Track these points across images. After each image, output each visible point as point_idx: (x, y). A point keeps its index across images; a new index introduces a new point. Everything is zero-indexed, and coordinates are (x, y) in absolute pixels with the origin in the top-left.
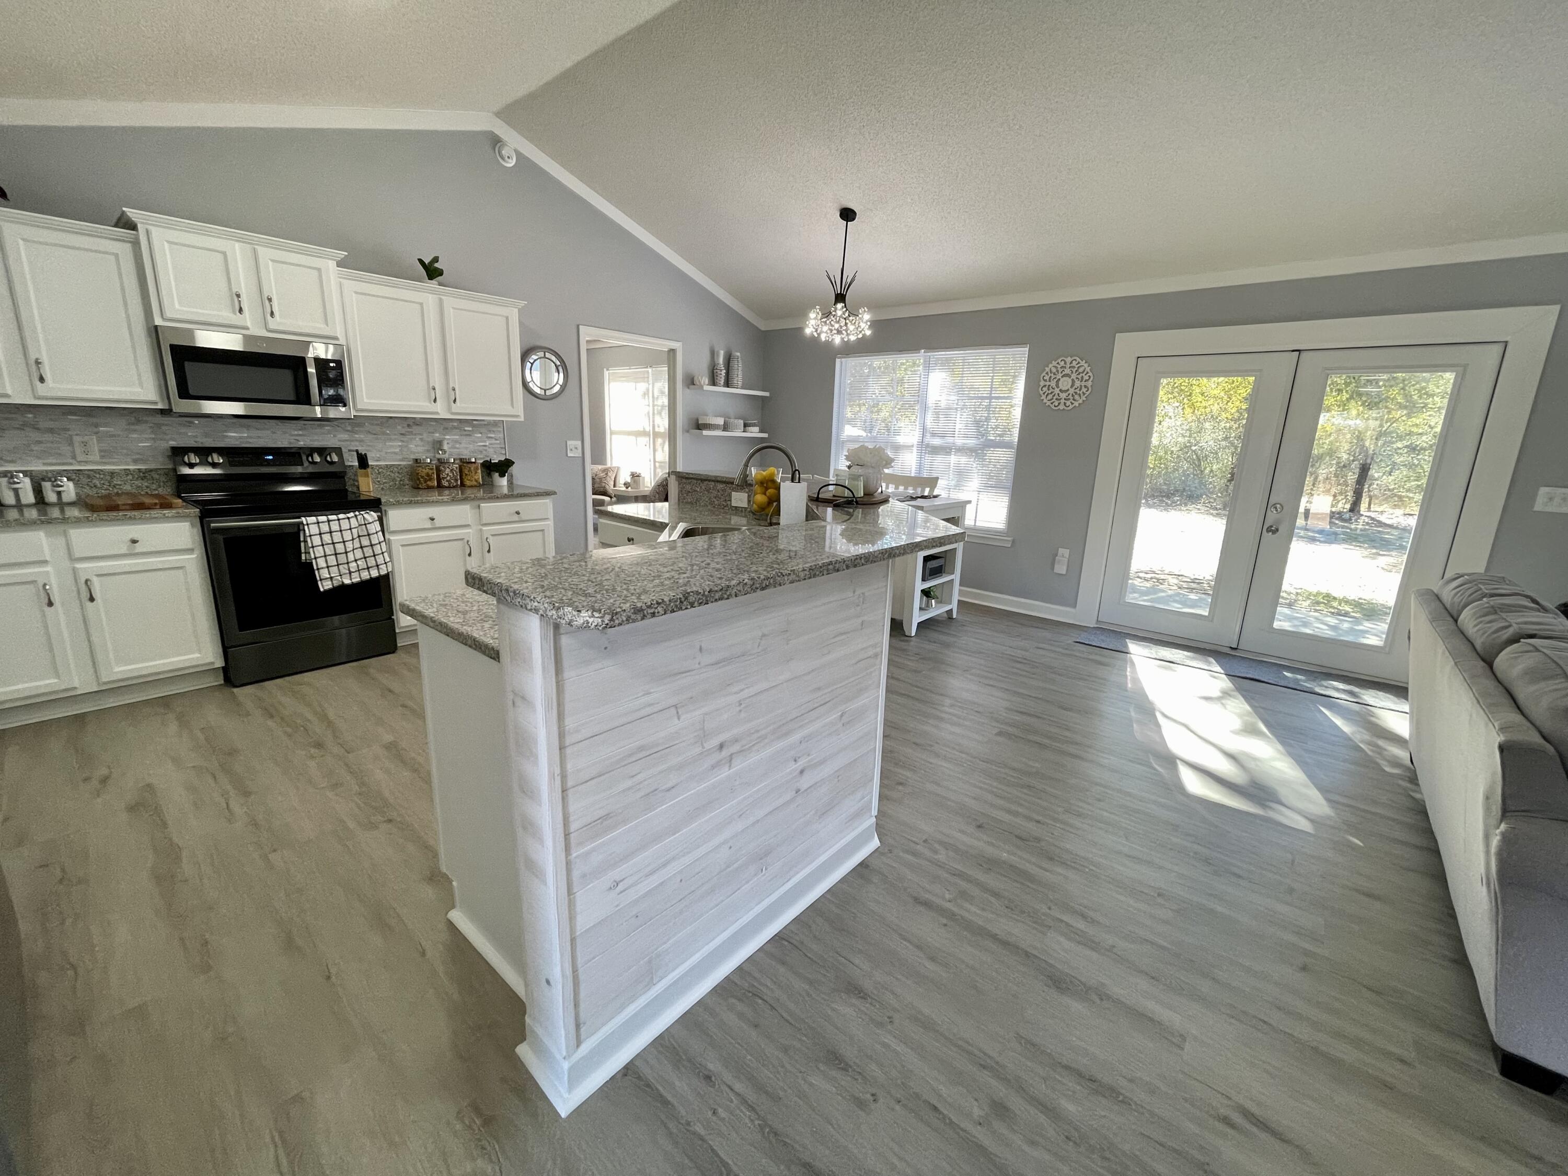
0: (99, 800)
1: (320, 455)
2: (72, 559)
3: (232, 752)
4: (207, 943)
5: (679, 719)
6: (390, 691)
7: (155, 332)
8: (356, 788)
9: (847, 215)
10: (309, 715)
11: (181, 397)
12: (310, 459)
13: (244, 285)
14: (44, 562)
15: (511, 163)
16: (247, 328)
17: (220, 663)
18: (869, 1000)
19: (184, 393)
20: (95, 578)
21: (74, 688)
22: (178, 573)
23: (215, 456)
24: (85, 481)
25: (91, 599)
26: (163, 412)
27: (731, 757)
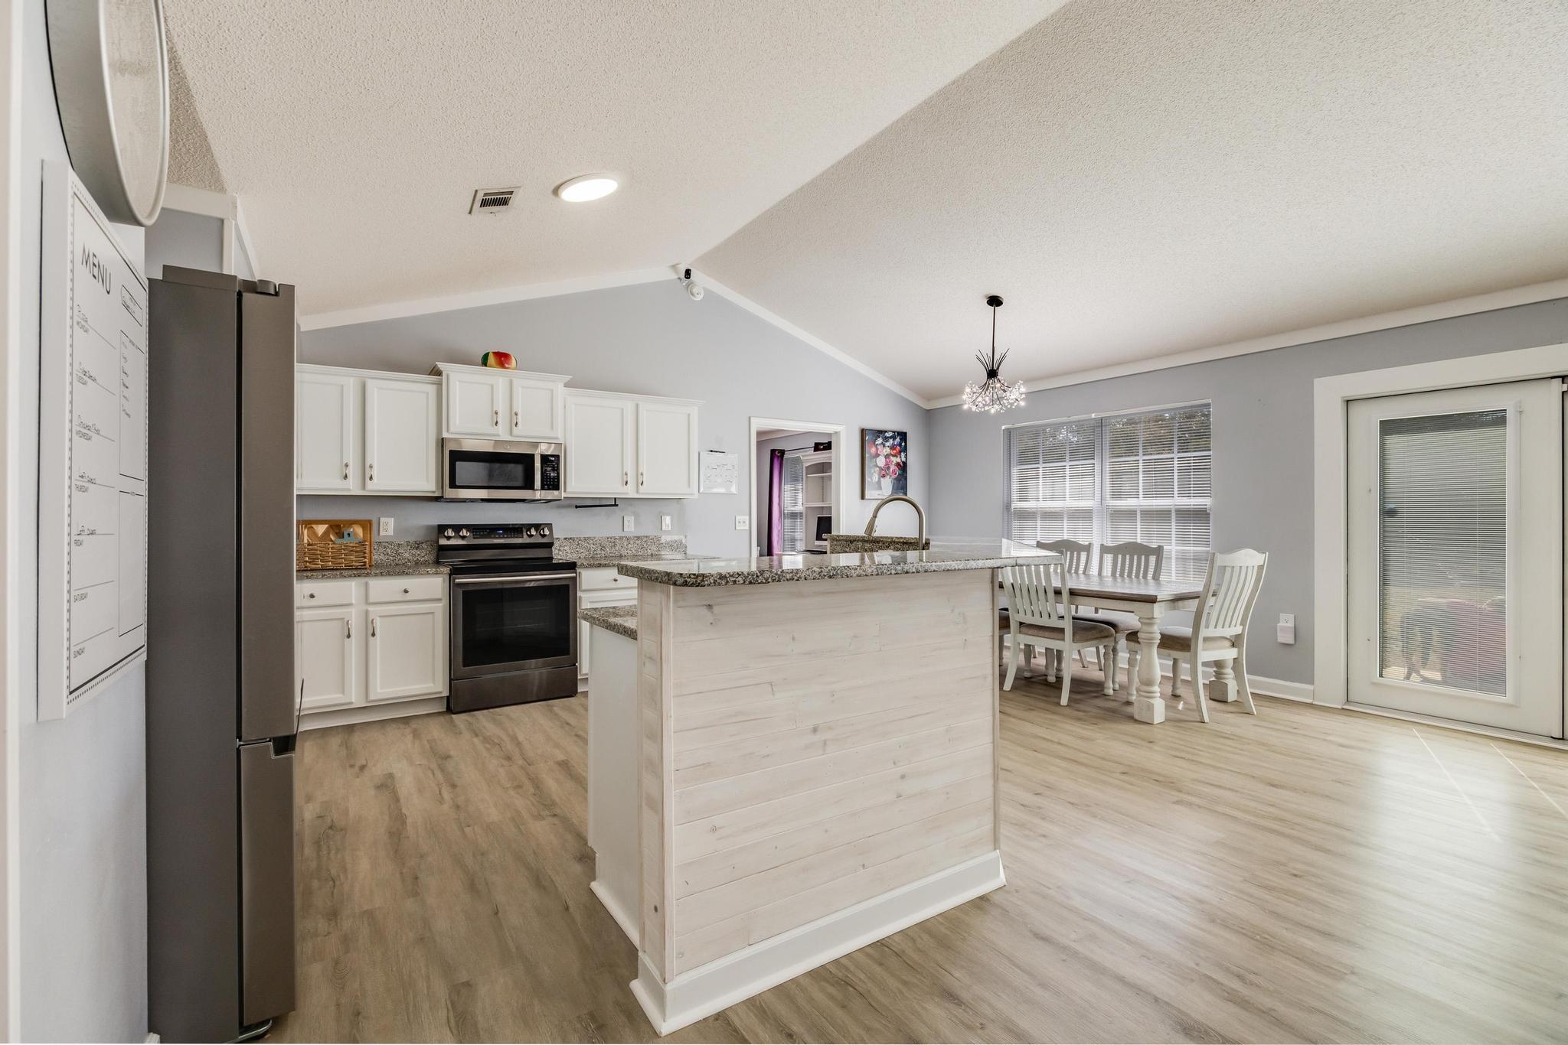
0: (358, 780)
1: (536, 530)
2: (367, 603)
3: (448, 757)
4: (417, 878)
5: (773, 694)
6: (568, 724)
8: (532, 790)
9: (995, 301)
10: (505, 737)
11: (450, 487)
12: (529, 533)
13: (501, 407)
14: (350, 605)
15: (699, 298)
16: (499, 435)
17: (446, 693)
18: (963, 1007)
19: (453, 485)
20: (378, 618)
21: (351, 703)
22: (431, 616)
23: (464, 531)
24: (382, 550)
25: (373, 635)
26: (437, 499)
27: (825, 743)
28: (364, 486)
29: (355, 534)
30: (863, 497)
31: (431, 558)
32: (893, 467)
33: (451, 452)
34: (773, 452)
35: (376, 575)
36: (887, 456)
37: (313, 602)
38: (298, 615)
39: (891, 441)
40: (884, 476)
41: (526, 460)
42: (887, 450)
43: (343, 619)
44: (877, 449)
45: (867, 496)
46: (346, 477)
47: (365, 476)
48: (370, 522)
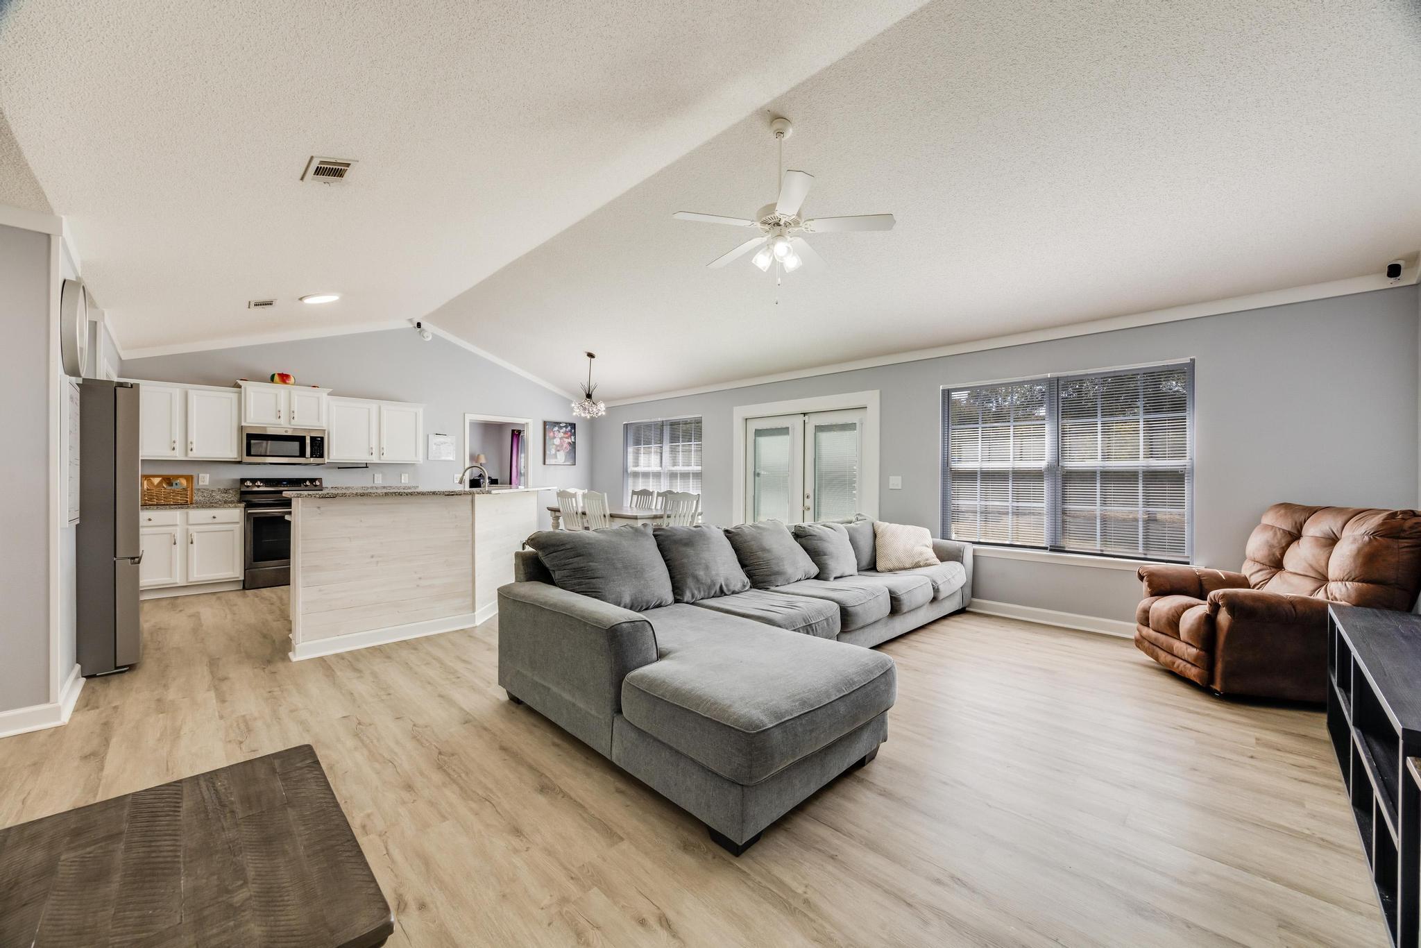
1: (310, 482)
2: (188, 524)
7: (241, 428)
9: (591, 355)
11: (247, 455)
12: (305, 484)
13: (283, 407)
14: (176, 525)
15: (429, 337)
16: (282, 424)
17: (242, 578)
19: (249, 454)
20: (195, 534)
21: (176, 583)
22: (230, 533)
23: (259, 482)
24: (200, 494)
25: (192, 543)
26: (240, 463)
27: (377, 562)
28: (186, 454)
29: (181, 484)
30: (544, 464)
31: (236, 499)
32: (565, 445)
33: (247, 434)
34: (513, 431)
35: (194, 508)
36: (561, 438)
37: (150, 523)
38: (142, 531)
39: (564, 429)
40: (558, 451)
41: (301, 440)
42: (561, 435)
43: (171, 534)
44: (554, 434)
45: (547, 462)
46: (174, 449)
47: (187, 447)
48: (192, 477)
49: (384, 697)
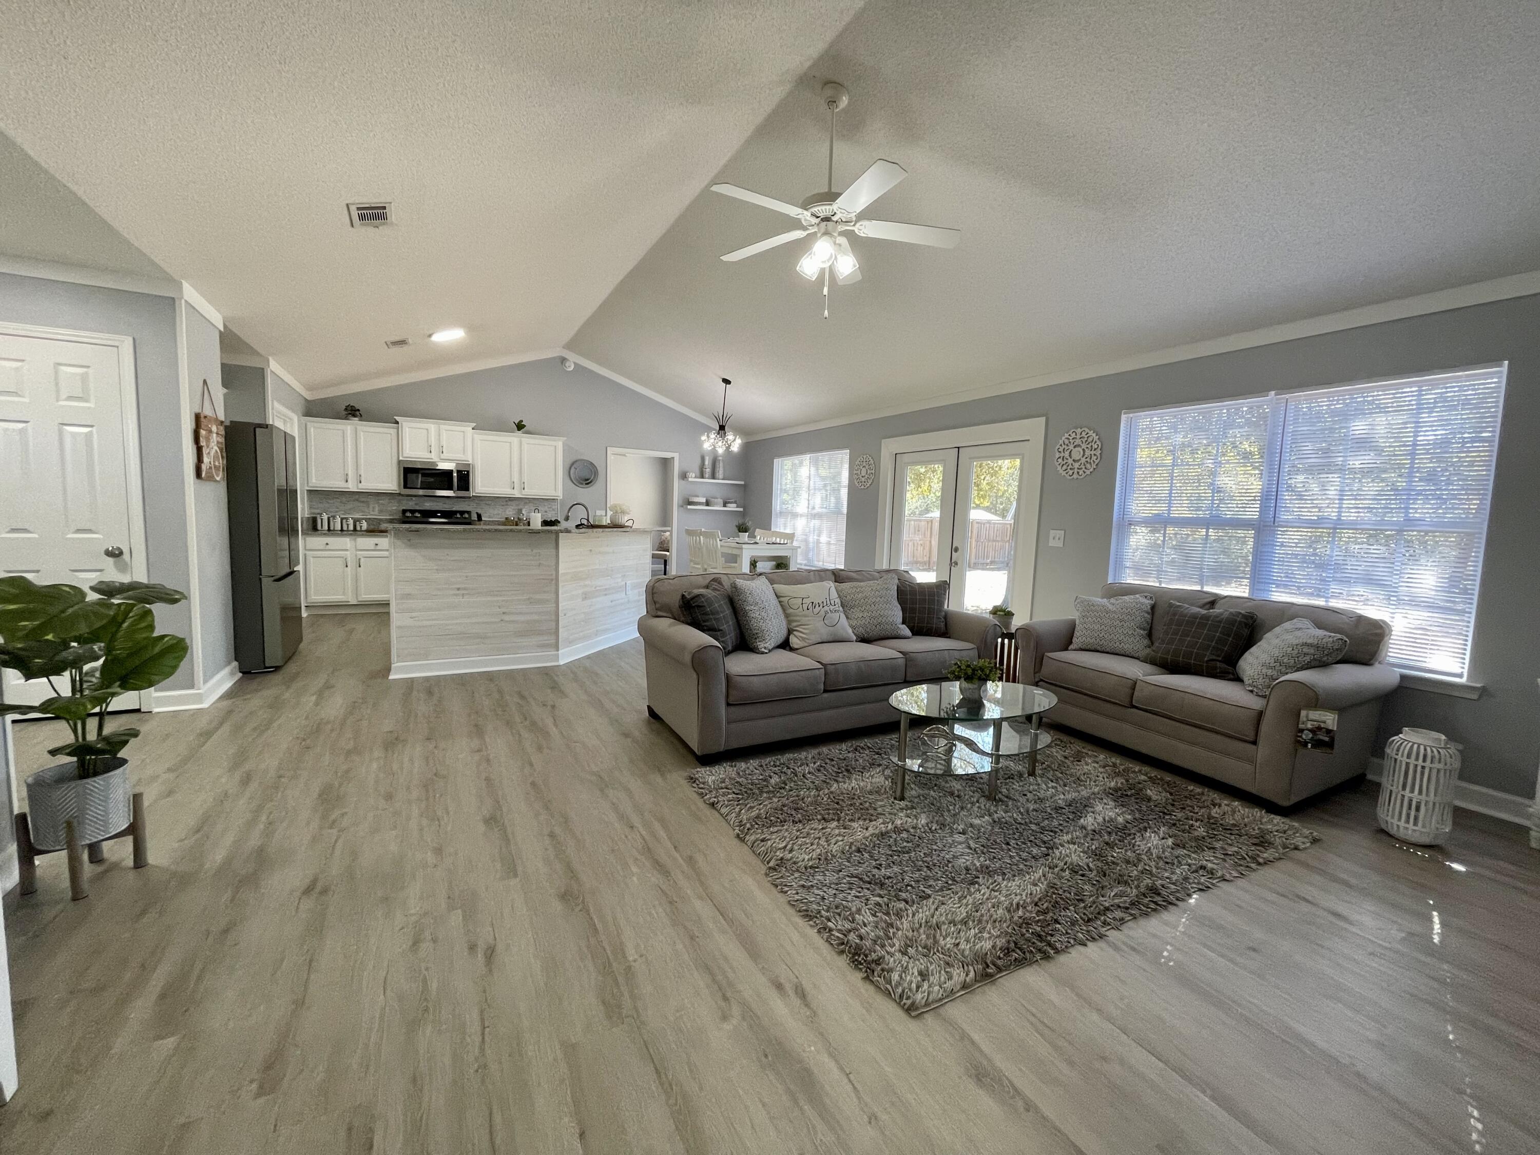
2: (356, 550)
7: (399, 462)
9: (727, 382)
11: (406, 488)
13: (433, 441)
15: (571, 369)
16: (432, 459)
21: (349, 601)
23: (417, 513)
26: (400, 495)
27: (463, 595)
28: (357, 487)
33: (404, 468)
35: (360, 535)
37: (328, 547)
41: (447, 473)
43: (343, 557)
46: (346, 481)
47: (358, 479)
49: (500, 713)
